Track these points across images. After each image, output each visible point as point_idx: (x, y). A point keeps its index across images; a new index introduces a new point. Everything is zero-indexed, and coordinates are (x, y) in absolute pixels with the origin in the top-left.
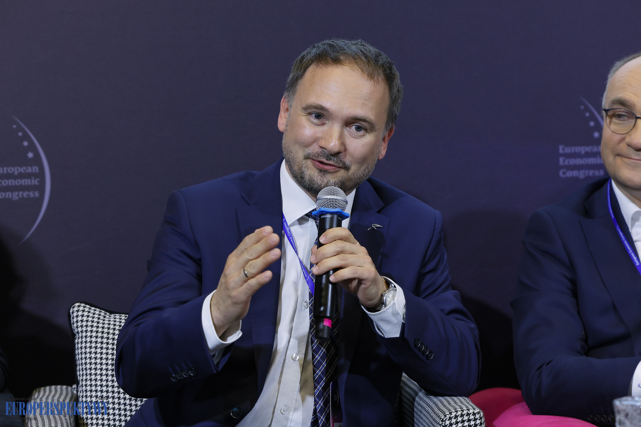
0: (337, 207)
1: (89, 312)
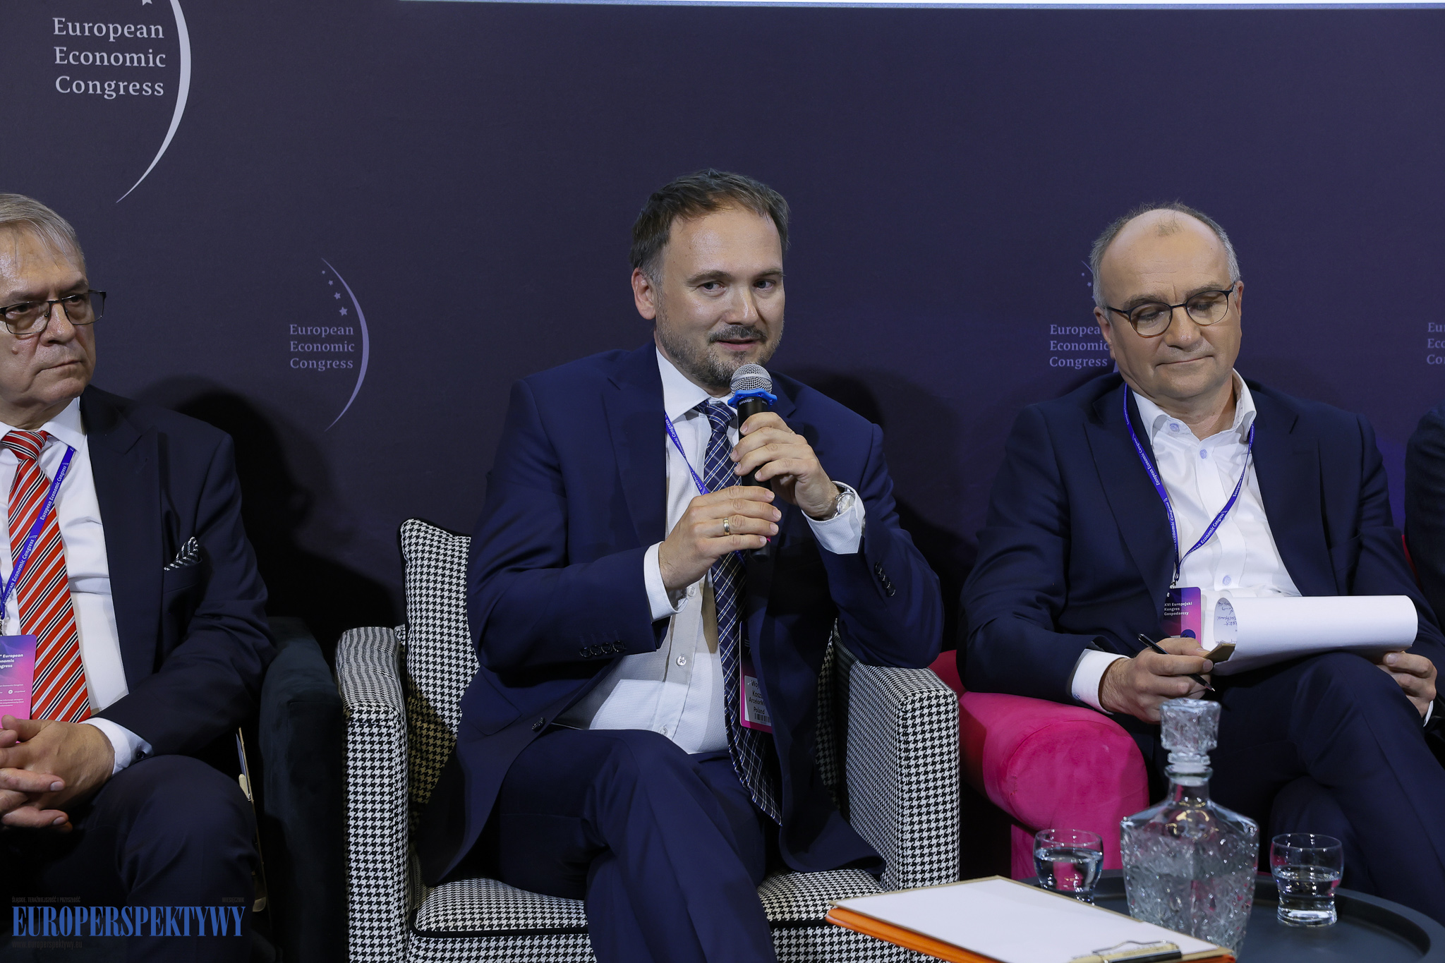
1: (426, 532)
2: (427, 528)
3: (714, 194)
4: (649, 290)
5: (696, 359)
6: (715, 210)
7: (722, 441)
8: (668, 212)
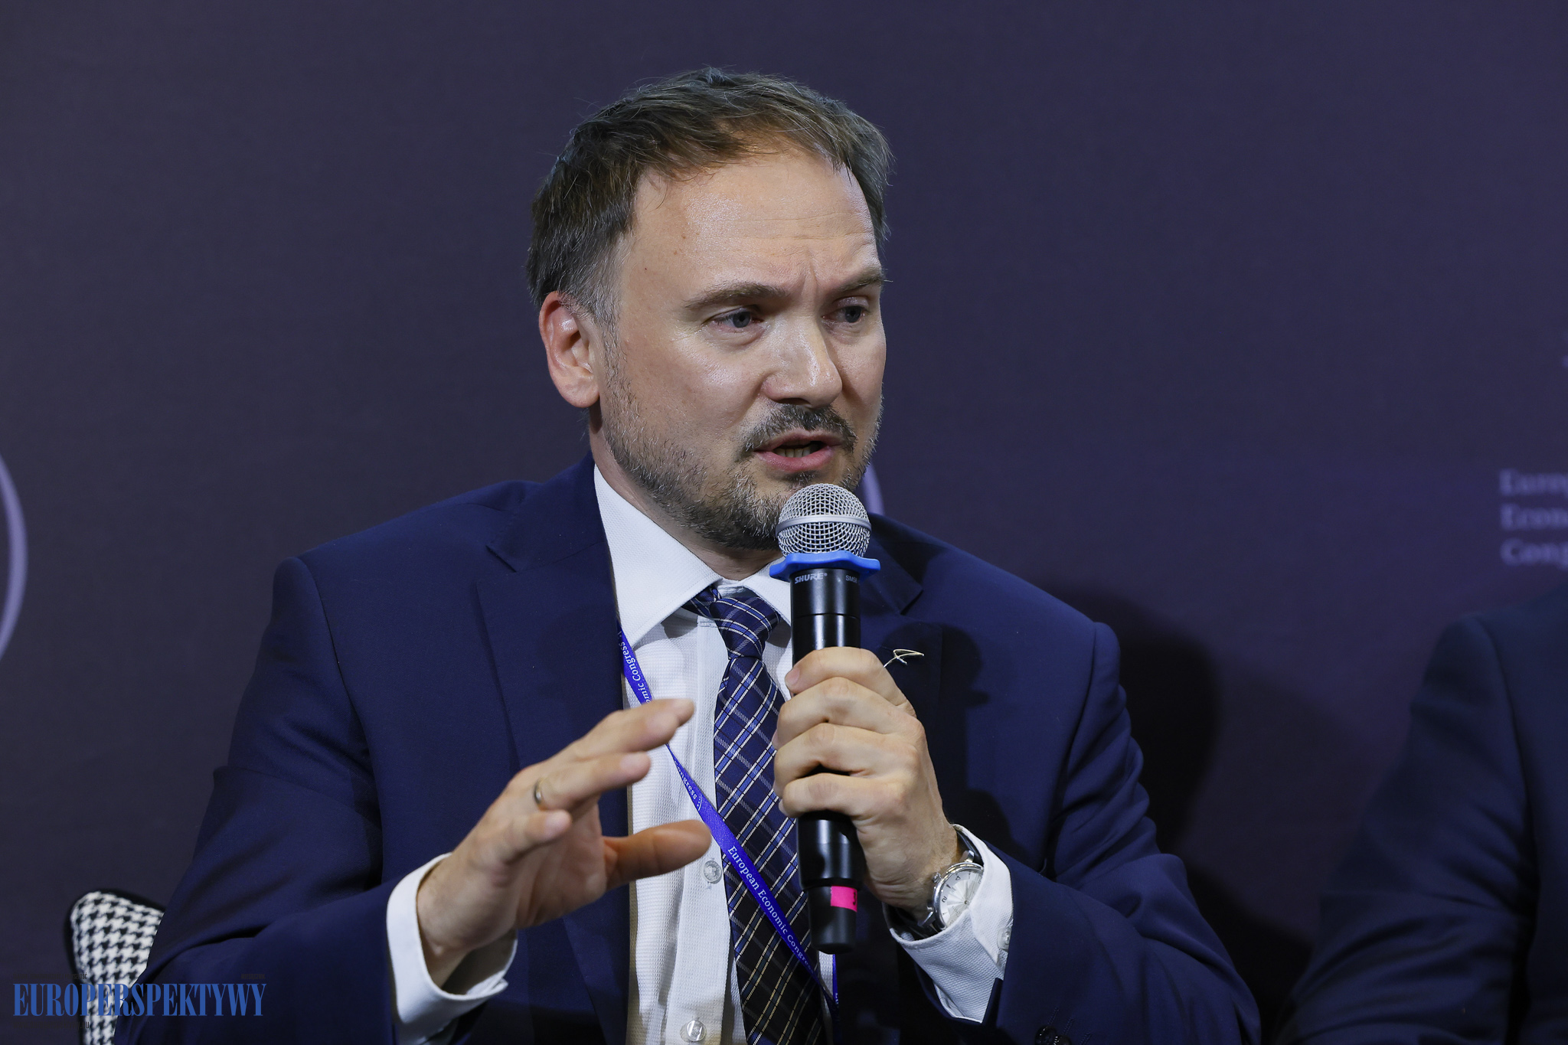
0: (837, 547)
1: (127, 919)
2: (130, 909)
3: (729, 121)
4: (580, 343)
5: (703, 492)
6: (736, 157)
7: (753, 675)
8: (629, 161)
